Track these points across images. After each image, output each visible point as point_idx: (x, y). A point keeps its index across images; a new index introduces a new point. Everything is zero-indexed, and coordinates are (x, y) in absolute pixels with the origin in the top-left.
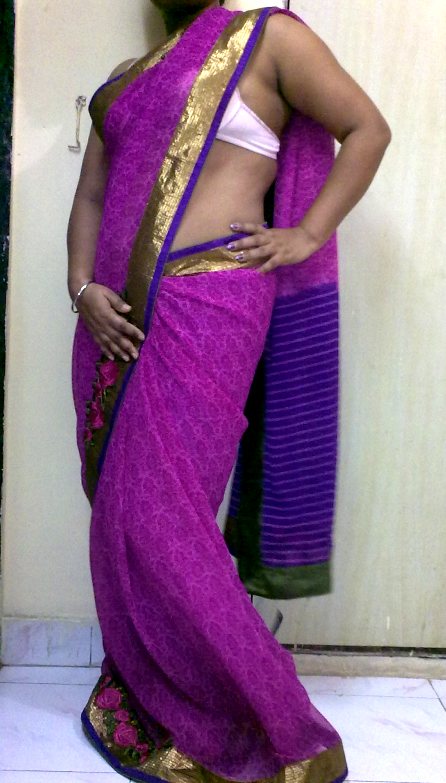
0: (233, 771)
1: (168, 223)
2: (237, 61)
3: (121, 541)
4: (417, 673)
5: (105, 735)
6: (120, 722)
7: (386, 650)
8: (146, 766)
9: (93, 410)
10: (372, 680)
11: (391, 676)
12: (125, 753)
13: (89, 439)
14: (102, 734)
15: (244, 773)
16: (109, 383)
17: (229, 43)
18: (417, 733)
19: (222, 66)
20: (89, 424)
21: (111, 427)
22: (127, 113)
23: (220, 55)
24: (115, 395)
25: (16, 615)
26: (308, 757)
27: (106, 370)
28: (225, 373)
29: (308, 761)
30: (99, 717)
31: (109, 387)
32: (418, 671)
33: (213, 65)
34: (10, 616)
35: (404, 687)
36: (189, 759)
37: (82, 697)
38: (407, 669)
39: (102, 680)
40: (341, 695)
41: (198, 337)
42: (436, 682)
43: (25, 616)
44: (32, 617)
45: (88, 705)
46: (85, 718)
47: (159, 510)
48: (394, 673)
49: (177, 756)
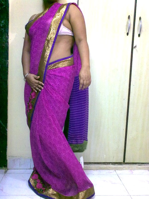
0: (66, 194)
1: (48, 57)
2: (62, 15)
3: (38, 137)
4: (112, 169)
5: (34, 186)
6: (38, 182)
7: (104, 163)
8: (45, 193)
9: (29, 105)
10: (101, 171)
11: (106, 170)
12: (39, 190)
13: (28, 112)
14: (33, 186)
15: (69, 194)
16: (34, 98)
17: (60, 11)
18: (112, 183)
19: (59, 17)
20: (28, 108)
21: (34, 109)
22: (34, 29)
23: (58, 14)
24: (35, 101)
25: (11, 156)
26: (85, 190)
27: (33, 94)
28: (63, 93)
29: (85, 191)
30: (33, 181)
31: (34, 99)
32: (112, 168)
33: (57, 16)
34: (10, 157)
35: (109, 172)
36: (55, 191)
37: (28, 176)
38: (110, 168)
39: (33, 172)
40: (94, 175)
41: (56, 84)
42: (117, 171)
43: (14, 157)
44: (15, 157)
45: (30, 178)
46: (29, 182)
47: (48, 129)
48: (106, 169)
49: (52, 190)
